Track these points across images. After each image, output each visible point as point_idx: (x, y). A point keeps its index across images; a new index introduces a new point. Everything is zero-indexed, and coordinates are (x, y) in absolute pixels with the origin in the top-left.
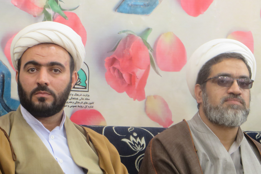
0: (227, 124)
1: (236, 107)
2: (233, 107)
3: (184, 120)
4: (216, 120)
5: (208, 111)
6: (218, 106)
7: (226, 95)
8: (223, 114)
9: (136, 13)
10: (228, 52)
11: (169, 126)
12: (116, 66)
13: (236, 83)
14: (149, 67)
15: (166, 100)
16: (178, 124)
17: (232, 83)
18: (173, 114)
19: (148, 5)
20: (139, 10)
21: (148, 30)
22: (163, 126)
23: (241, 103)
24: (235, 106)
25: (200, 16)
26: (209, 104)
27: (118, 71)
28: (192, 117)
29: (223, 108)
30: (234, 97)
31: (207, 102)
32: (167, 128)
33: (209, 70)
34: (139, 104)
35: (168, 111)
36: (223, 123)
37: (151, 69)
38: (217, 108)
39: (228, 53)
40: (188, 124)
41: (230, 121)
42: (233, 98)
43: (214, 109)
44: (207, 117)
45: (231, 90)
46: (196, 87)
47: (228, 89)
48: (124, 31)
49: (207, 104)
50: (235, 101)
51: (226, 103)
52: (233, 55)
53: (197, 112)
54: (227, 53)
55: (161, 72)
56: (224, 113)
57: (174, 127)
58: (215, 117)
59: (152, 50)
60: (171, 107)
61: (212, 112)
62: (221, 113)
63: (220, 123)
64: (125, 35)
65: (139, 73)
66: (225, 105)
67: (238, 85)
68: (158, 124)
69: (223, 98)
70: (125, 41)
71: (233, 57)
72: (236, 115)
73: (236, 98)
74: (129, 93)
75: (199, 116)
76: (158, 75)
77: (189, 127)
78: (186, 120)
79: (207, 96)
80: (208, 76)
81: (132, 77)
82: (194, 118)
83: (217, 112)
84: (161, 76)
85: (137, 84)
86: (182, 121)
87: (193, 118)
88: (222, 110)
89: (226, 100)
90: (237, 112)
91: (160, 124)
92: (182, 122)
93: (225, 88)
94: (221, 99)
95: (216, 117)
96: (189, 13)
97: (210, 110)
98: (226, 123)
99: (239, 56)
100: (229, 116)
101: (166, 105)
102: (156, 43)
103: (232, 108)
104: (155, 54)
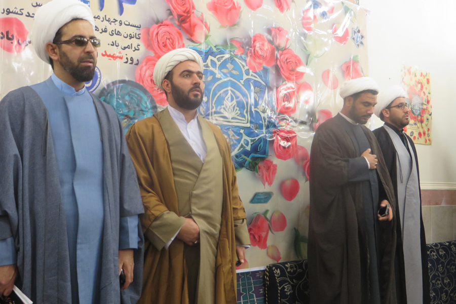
9: (260, 202)
12: (252, 232)
14: (268, 230)
19: (267, 198)
20: (262, 201)
21: (267, 211)
25: (293, 200)
27: (253, 235)
34: (264, 251)
37: (270, 232)
48: (255, 213)
55: (274, 232)
59: (269, 221)
64: (255, 215)
65: (263, 234)
70: (256, 218)
74: (259, 246)
81: (260, 237)
84: (274, 235)
85: (263, 240)
96: (287, 200)
102: (271, 218)
104: (271, 223)
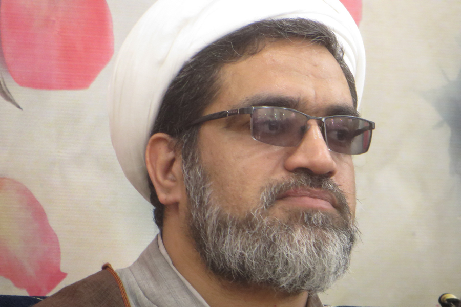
0: (284, 282)
1: (320, 222)
2: (310, 219)
3: (106, 267)
4: (242, 266)
5: (209, 232)
6: (250, 216)
7: (281, 176)
8: (272, 244)
10: (280, 18)
11: (50, 289)
13: (315, 133)
15: (38, 195)
16: (84, 282)
17: (303, 131)
18: (64, 246)
22: (28, 291)
23: (334, 205)
24: (317, 217)
26: (216, 209)
28: (136, 257)
29: (273, 223)
30: (312, 185)
31: (206, 200)
32: (44, 298)
33: (212, 81)
35: (46, 233)
36: (272, 276)
38: (247, 224)
39: (280, 22)
40: (123, 280)
41: (298, 273)
42: (309, 188)
43: (234, 227)
44: (203, 254)
45: (299, 159)
46: (152, 142)
47: (290, 154)
49: (207, 208)
50: (315, 198)
51: (281, 204)
52: (300, 29)
53: (157, 238)
54: (275, 19)
56: (277, 242)
57: (72, 291)
58: (242, 254)
60: (54, 221)
61: (227, 240)
62: (265, 239)
63: (259, 278)
66: (279, 212)
67: (325, 140)
68: (9, 283)
69: (271, 185)
71: (302, 36)
72: (323, 248)
73: (320, 186)
75: (163, 251)
76: (9, 105)
77: (125, 293)
78: (115, 267)
79: (206, 177)
80: (206, 105)
82: (144, 260)
83: (248, 239)
84: (19, 107)
86: (99, 269)
87: (138, 260)
88: (271, 232)
89: (281, 195)
90: (325, 239)
91: (17, 283)
92: (98, 274)
93: (276, 149)
94: (262, 189)
95: (246, 255)
97: (219, 229)
98: (284, 279)
99: (321, 34)
100: (298, 253)
101: (38, 213)
103: (306, 224)
